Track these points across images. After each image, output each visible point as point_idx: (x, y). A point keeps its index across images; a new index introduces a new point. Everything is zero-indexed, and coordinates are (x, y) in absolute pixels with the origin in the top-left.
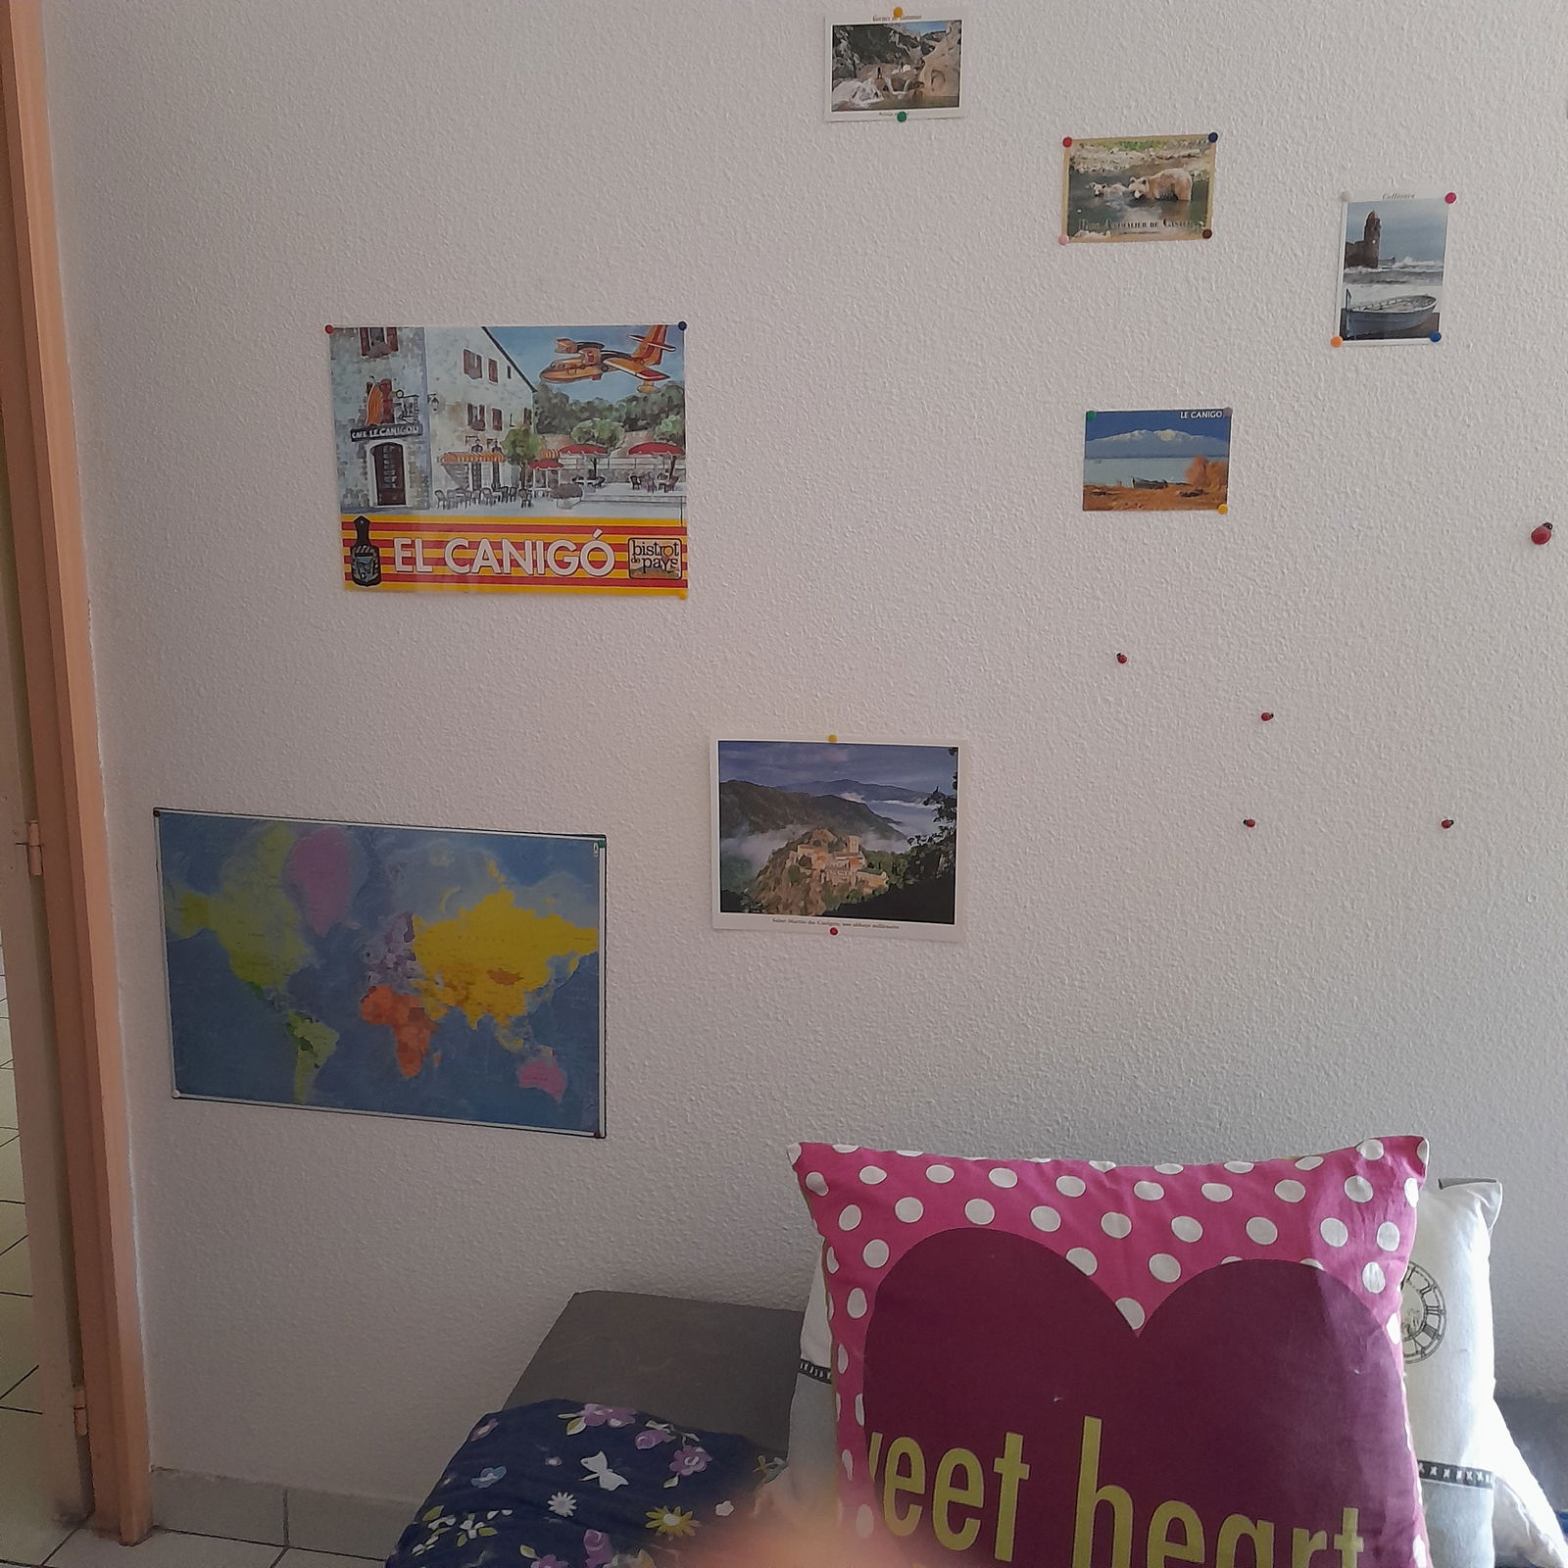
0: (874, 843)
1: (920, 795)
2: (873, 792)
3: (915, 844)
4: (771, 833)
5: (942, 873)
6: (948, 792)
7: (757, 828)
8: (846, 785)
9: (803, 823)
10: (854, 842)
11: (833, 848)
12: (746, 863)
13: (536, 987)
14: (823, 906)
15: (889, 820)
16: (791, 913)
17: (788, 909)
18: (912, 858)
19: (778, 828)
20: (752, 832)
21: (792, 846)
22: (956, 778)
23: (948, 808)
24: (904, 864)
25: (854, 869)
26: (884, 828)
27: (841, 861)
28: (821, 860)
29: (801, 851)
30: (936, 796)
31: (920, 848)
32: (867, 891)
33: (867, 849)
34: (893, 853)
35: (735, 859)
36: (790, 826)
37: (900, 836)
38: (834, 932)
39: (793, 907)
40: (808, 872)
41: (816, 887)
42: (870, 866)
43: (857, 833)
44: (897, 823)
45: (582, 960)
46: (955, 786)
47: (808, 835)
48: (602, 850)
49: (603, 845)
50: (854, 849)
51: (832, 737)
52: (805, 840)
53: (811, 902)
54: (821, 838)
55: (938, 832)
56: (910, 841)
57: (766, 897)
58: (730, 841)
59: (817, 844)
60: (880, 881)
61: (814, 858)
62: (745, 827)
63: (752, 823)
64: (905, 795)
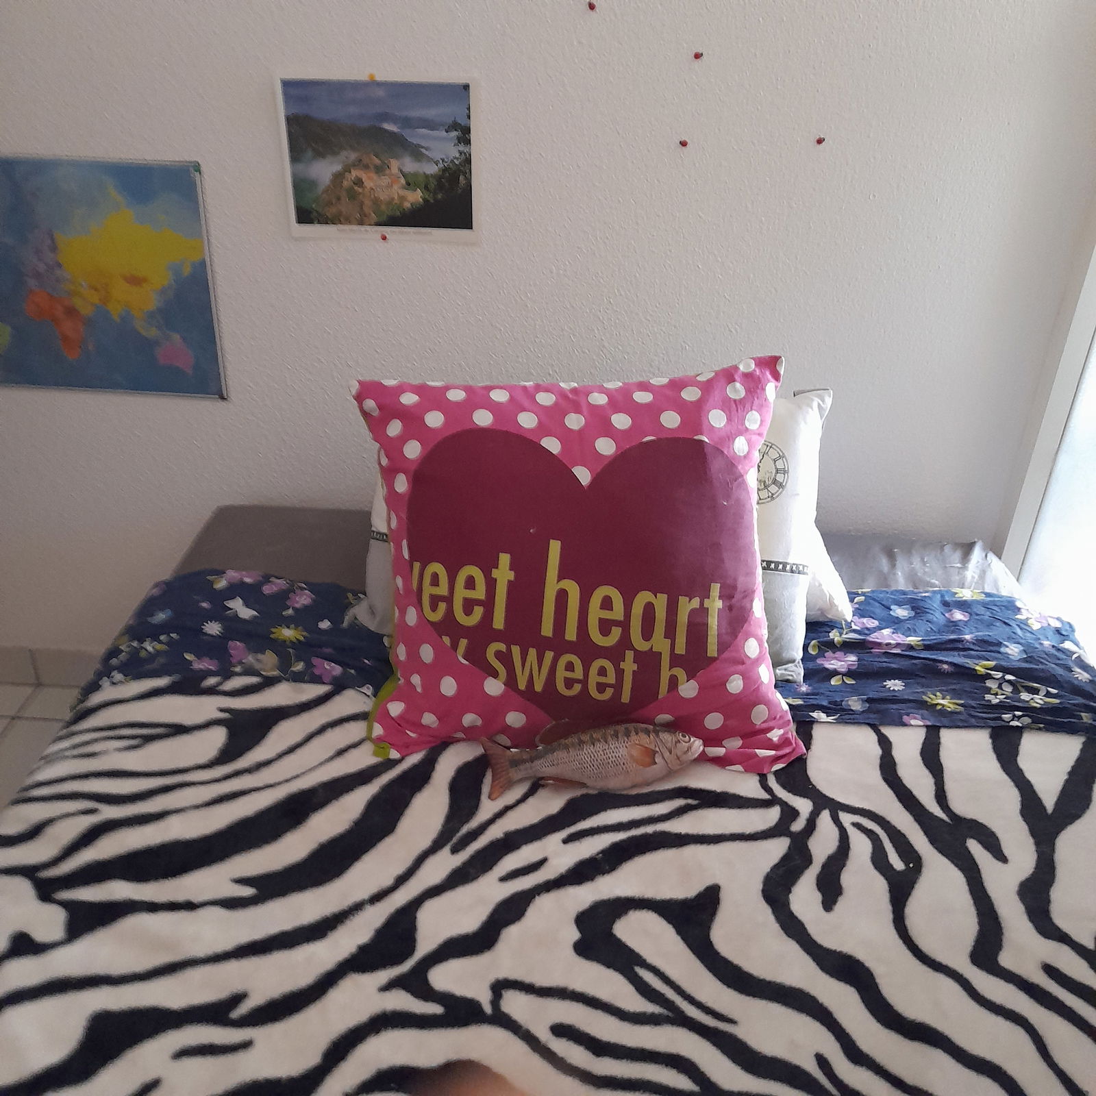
0: (410, 165)
1: (442, 124)
2: (407, 123)
3: (441, 165)
4: (329, 158)
5: (463, 188)
6: (462, 122)
7: (320, 155)
8: (385, 117)
9: (353, 149)
10: (395, 165)
11: (380, 170)
12: (313, 184)
13: (160, 287)
14: (374, 218)
15: (420, 146)
16: (350, 223)
17: (348, 221)
18: (439, 178)
19: (335, 154)
20: (315, 158)
21: (347, 169)
22: (469, 109)
23: (464, 135)
24: (433, 184)
25: (396, 187)
26: (417, 153)
27: (385, 181)
28: (371, 181)
29: (354, 173)
30: (454, 126)
31: (445, 170)
32: (407, 205)
33: (405, 170)
34: (425, 173)
35: (305, 182)
36: (344, 153)
37: (429, 160)
38: (384, 238)
39: (352, 219)
40: (360, 190)
41: (367, 203)
42: (408, 184)
43: (396, 157)
44: (427, 149)
45: (193, 266)
46: (469, 117)
47: (359, 160)
48: (198, 174)
49: (198, 170)
51: (372, 76)
52: (358, 164)
53: (365, 215)
54: (368, 161)
55: (458, 155)
56: (437, 163)
57: (330, 212)
58: (300, 167)
59: (366, 167)
60: (415, 197)
61: (364, 178)
62: (310, 153)
63: (315, 150)
64: (430, 125)
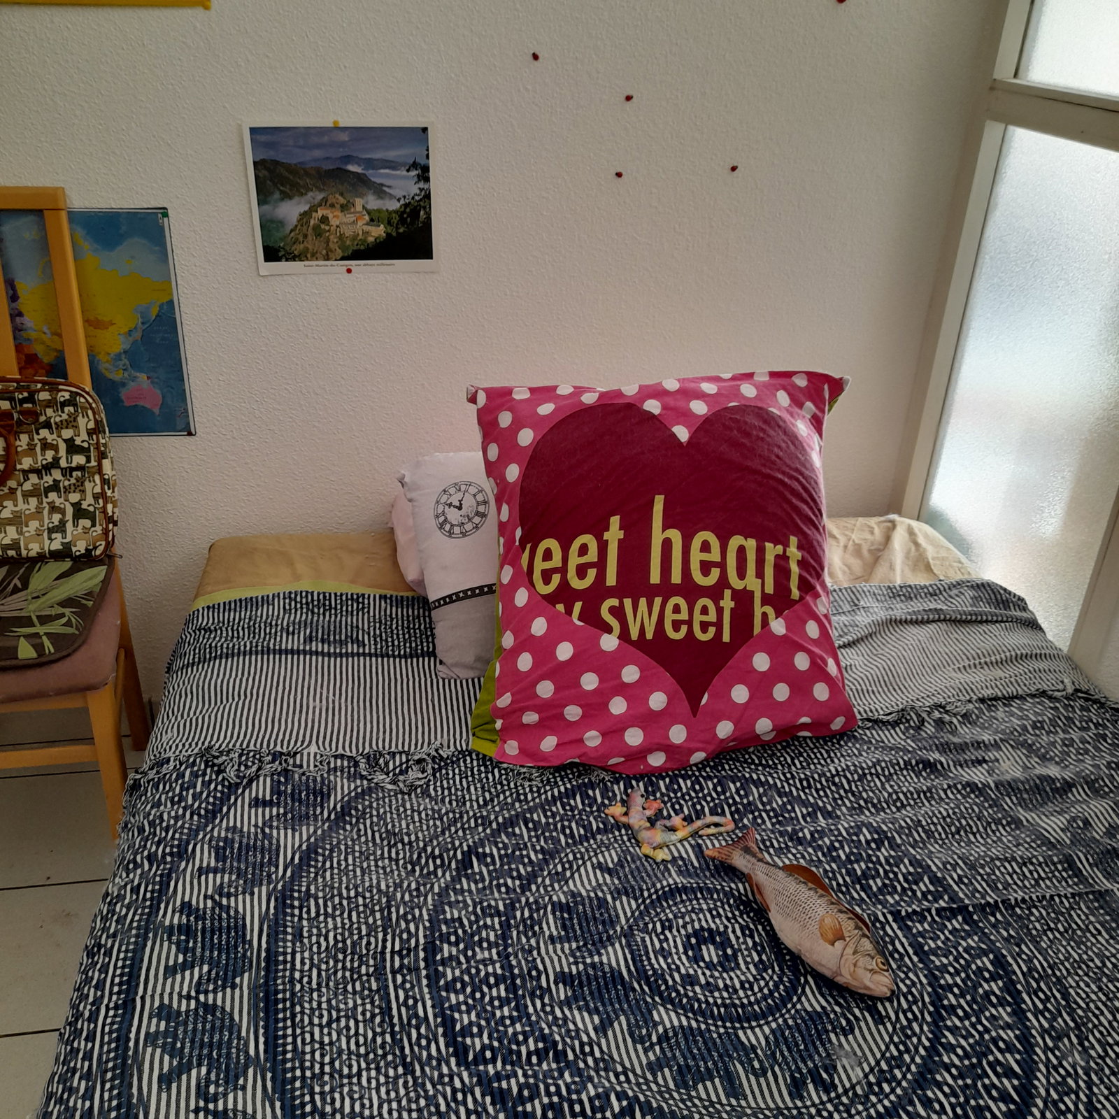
0: (373, 203)
1: (403, 165)
2: (370, 163)
3: (402, 202)
4: (296, 199)
5: (423, 222)
7: (286, 196)
8: (348, 159)
9: (321, 190)
10: (359, 203)
11: (344, 208)
12: (281, 223)
13: (127, 330)
14: (339, 253)
15: (382, 185)
16: (317, 259)
17: (314, 256)
18: (400, 213)
19: (302, 194)
20: (282, 199)
21: (313, 209)
22: (428, 150)
23: (424, 174)
24: (396, 218)
25: (360, 223)
26: (380, 191)
27: (350, 218)
28: (336, 219)
29: (321, 212)
30: (414, 165)
31: (406, 205)
32: (371, 239)
33: (369, 207)
34: (387, 210)
35: (272, 221)
36: (311, 194)
37: (391, 197)
38: (349, 271)
39: (318, 255)
40: (327, 228)
41: (333, 239)
42: (372, 220)
43: (361, 196)
44: (389, 187)
45: (161, 306)
46: (428, 157)
47: (325, 200)
48: (166, 219)
49: (166, 215)
50: (359, 208)
51: (335, 122)
52: (324, 203)
53: (331, 251)
54: (334, 201)
55: (418, 192)
56: (399, 200)
57: (298, 248)
58: (266, 207)
59: (332, 206)
60: (379, 231)
61: (330, 216)
62: (277, 195)
63: (282, 192)
64: (392, 165)
